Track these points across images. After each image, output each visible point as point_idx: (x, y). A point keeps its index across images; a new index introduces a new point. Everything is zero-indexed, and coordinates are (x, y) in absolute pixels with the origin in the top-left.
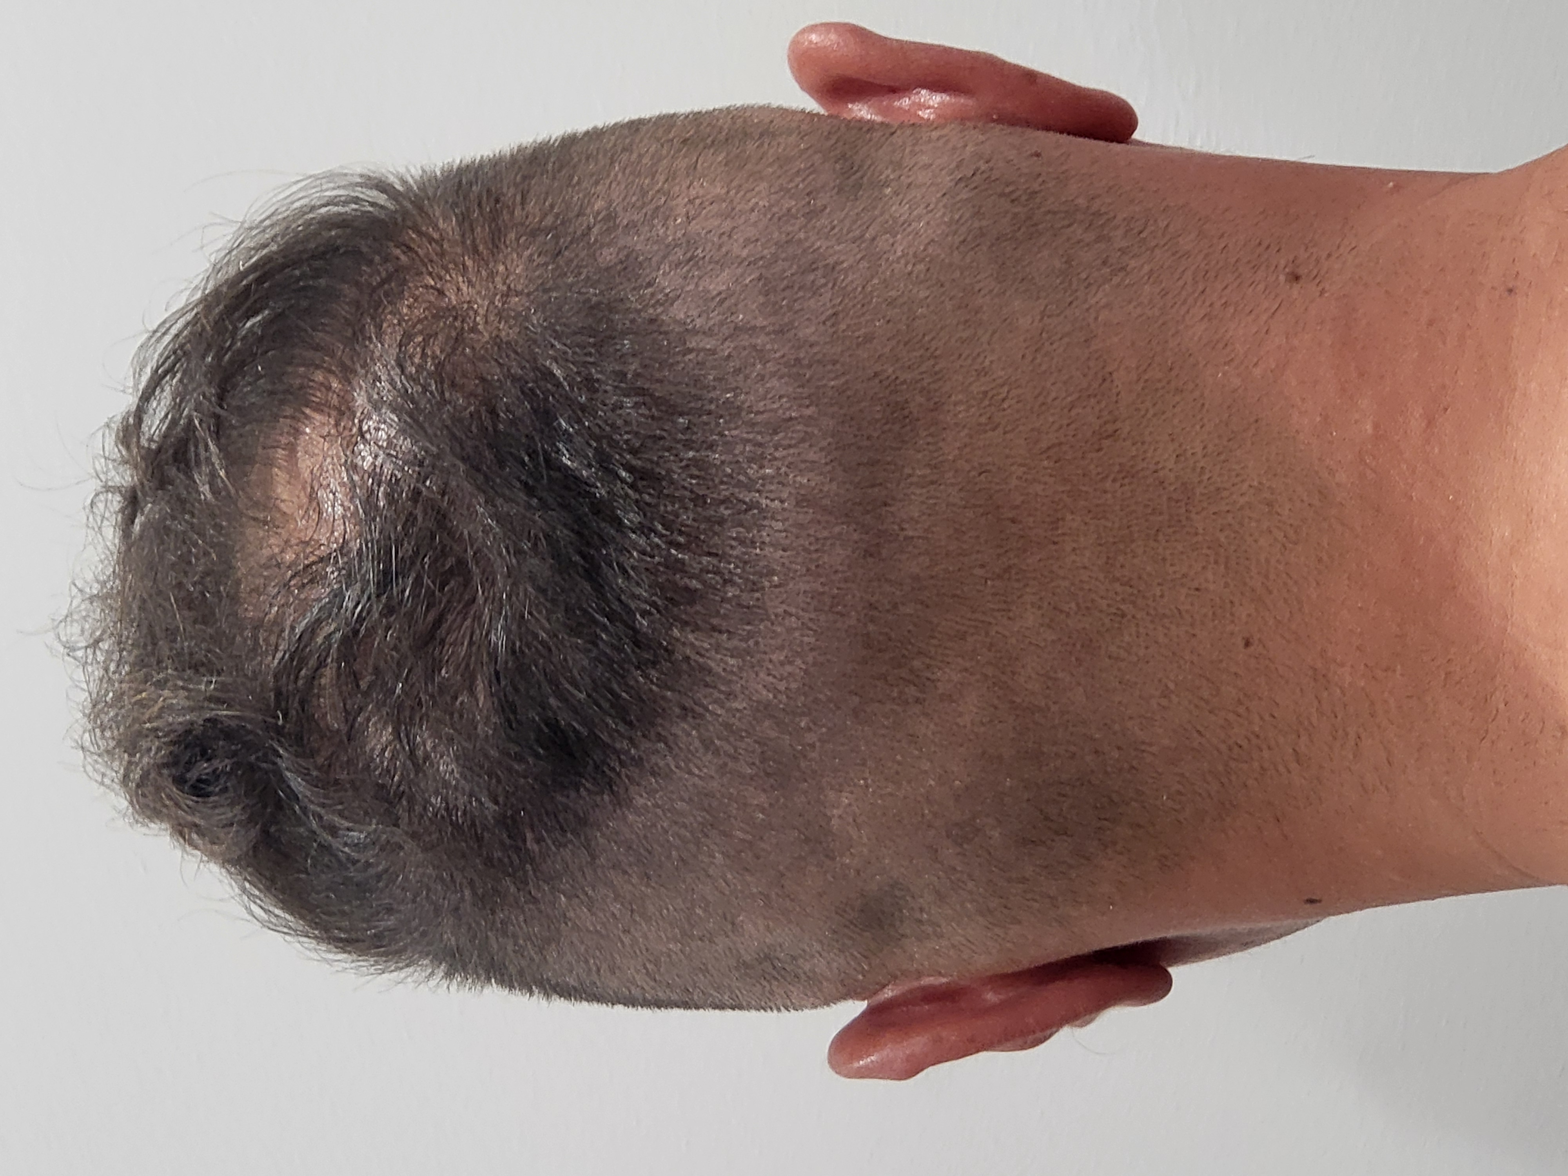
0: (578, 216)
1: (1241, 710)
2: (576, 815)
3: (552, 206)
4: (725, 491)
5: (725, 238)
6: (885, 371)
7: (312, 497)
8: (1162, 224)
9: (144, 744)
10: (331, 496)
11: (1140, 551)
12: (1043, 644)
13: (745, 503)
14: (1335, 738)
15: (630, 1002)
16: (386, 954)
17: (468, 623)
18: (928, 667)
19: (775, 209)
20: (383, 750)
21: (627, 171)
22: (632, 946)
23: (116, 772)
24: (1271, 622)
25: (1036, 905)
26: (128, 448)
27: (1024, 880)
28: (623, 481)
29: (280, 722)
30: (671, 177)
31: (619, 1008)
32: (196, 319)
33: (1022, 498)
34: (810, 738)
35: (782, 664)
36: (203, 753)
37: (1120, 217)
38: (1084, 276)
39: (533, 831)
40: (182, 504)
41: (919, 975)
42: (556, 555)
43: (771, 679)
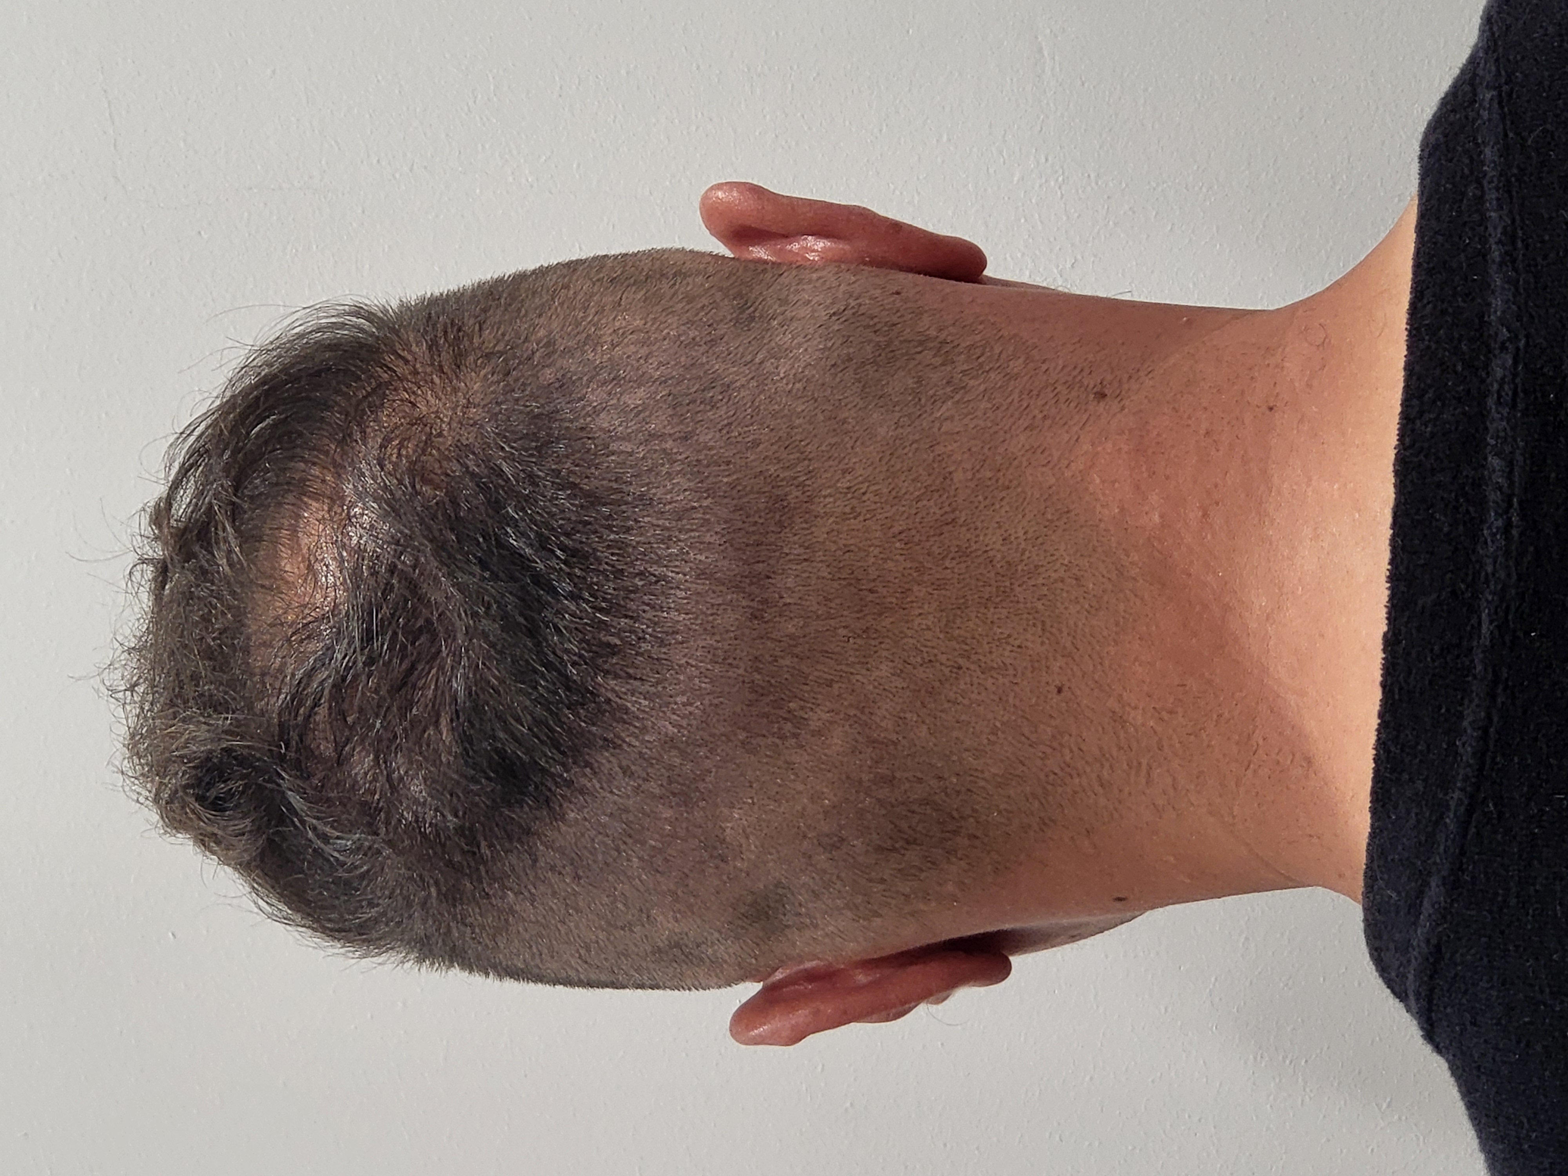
0: (524, 342)
1: (1055, 744)
2: (521, 827)
3: (503, 335)
4: (640, 566)
5: (642, 361)
6: (768, 470)
7: (310, 567)
8: (997, 350)
9: (173, 768)
10: (324, 568)
11: (973, 615)
12: (894, 690)
13: (655, 576)
14: (1130, 768)
15: (568, 982)
16: (368, 941)
17: (434, 671)
18: (802, 708)
19: (682, 339)
20: (366, 774)
21: (565, 306)
22: (567, 934)
23: (150, 792)
24: (1079, 674)
25: (893, 902)
26: (160, 527)
27: (882, 881)
28: (558, 558)
29: (283, 751)
30: (600, 312)
31: (559, 988)
32: (214, 425)
33: (877, 573)
34: (708, 764)
35: (684, 705)
36: (221, 776)
37: (963, 345)
38: (931, 393)
39: (486, 840)
40: (204, 574)
41: (801, 959)
42: (505, 617)
43: (675, 717)
